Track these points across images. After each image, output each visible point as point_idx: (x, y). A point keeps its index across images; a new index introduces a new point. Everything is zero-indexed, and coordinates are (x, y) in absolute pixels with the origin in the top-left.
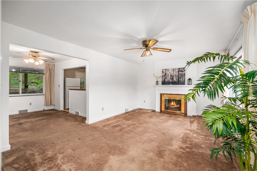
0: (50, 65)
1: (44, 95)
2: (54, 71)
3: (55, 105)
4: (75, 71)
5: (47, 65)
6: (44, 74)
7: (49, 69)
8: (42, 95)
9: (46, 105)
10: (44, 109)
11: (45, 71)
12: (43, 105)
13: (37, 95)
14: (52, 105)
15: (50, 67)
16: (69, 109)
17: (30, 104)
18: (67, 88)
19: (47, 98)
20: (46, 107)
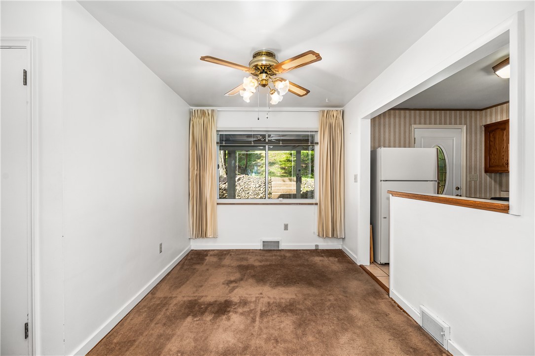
0: (331, 114)
1: (317, 204)
2: (343, 131)
3: (346, 238)
4: (410, 125)
5: (323, 116)
6: (317, 143)
7: (330, 126)
8: (313, 204)
9: (322, 234)
10: (317, 246)
11: (319, 133)
12: (314, 233)
13: (300, 204)
14: (337, 238)
15: (333, 121)
16: (387, 264)
17: (286, 227)
18: (383, 188)
19: (323, 213)
20: (321, 239)
